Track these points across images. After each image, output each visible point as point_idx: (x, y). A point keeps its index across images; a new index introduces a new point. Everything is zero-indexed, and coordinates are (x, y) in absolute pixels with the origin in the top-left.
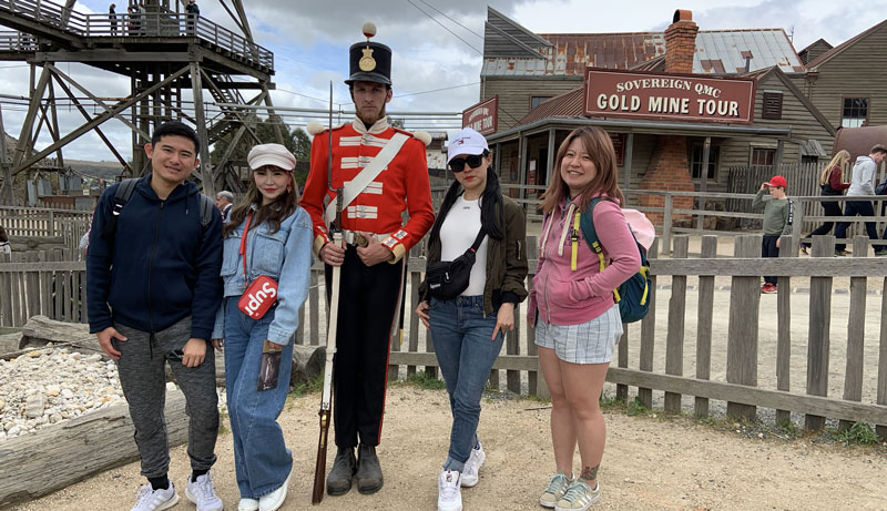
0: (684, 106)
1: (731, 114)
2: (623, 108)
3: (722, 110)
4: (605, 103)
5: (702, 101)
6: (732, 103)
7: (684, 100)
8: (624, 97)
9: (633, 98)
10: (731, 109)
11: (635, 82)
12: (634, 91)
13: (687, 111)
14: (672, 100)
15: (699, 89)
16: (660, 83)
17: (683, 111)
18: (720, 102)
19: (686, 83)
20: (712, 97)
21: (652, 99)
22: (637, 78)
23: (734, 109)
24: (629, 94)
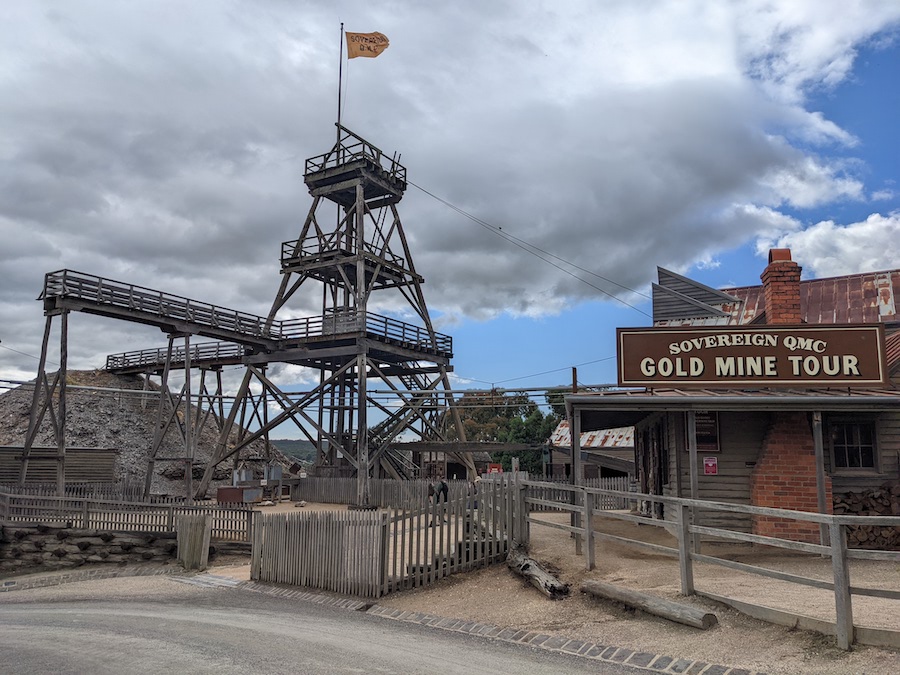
0: (768, 366)
1: (846, 372)
2: (679, 372)
3: (831, 368)
4: (652, 369)
5: (795, 360)
6: (846, 359)
7: (768, 360)
8: (679, 360)
9: (693, 360)
10: (846, 367)
11: (695, 341)
12: (694, 353)
13: (774, 373)
14: (750, 360)
15: (790, 343)
16: (731, 340)
17: (768, 372)
18: (826, 359)
19: (769, 337)
20: (812, 353)
21: (719, 361)
22: (697, 336)
23: (853, 366)
24: (686, 357)
